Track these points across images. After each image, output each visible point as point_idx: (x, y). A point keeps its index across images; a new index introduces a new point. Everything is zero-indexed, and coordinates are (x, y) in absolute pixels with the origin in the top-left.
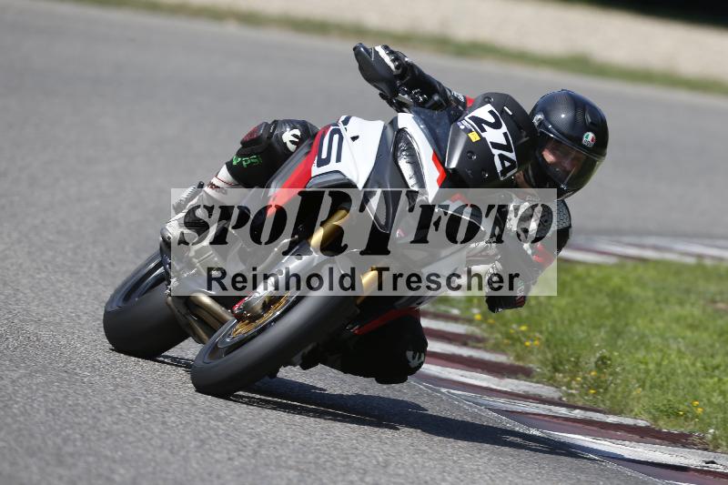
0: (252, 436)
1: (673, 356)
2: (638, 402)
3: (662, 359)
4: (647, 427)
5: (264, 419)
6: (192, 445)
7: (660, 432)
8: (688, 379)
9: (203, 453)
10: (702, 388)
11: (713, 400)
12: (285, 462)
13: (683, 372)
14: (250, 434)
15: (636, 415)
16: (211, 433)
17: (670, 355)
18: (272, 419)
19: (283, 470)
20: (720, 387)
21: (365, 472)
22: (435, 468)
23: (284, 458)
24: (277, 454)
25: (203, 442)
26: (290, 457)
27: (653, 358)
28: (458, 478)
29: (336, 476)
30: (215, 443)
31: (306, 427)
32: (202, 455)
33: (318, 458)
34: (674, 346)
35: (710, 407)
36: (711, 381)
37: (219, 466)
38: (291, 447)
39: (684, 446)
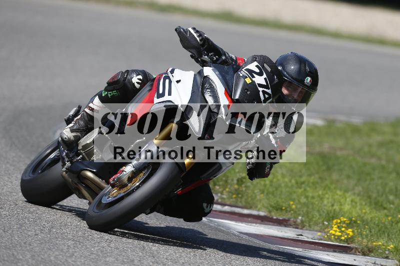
2: (260, 202)
7: (272, 218)
8: (288, 189)
10: (295, 194)
11: (301, 201)
13: (285, 186)
15: (259, 209)
20: (305, 194)
35: (300, 205)
36: (300, 190)
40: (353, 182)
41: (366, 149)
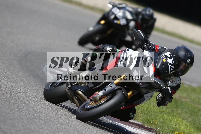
0: (33, 110)
1: (151, 107)
2: (140, 117)
3: (149, 107)
4: (141, 125)
5: (37, 106)
6: (16, 110)
7: (145, 126)
8: (155, 114)
9: (19, 112)
10: (158, 117)
11: (161, 120)
12: (41, 118)
13: (154, 111)
14: (33, 109)
15: (139, 121)
16: (22, 107)
17: (151, 106)
18: (40, 106)
19: (40, 120)
20: (163, 117)
21: (62, 125)
22: (82, 126)
23: (41, 117)
24: (39, 116)
25: (20, 109)
26: (43, 117)
27: (146, 106)
28: (87, 130)
29: (54, 124)
30: (23, 110)
31: (48, 110)
32: (19, 113)
33: (50, 119)
34: (152, 104)
35: (159, 122)
36: (161, 115)
37: (23, 117)
38: (43, 115)
39: (151, 132)
40: (188, 115)
41: (197, 100)
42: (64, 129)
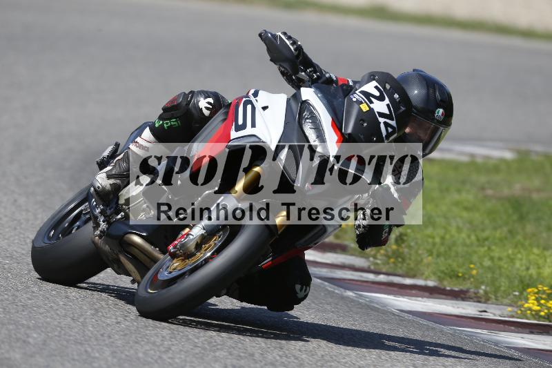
2: (428, 267)
3: (446, 234)
4: (435, 287)
7: (445, 289)
8: (465, 249)
10: (476, 255)
11: (484, 264)
13: (461, 243)
15: (427, 277)
17: (451, 231)
20: (489, 254)
27: (438, 233)
34: (454, 224)
35: (482, 269)
36: (482, 250)
39: (464, 300)
42: (228, 340)
